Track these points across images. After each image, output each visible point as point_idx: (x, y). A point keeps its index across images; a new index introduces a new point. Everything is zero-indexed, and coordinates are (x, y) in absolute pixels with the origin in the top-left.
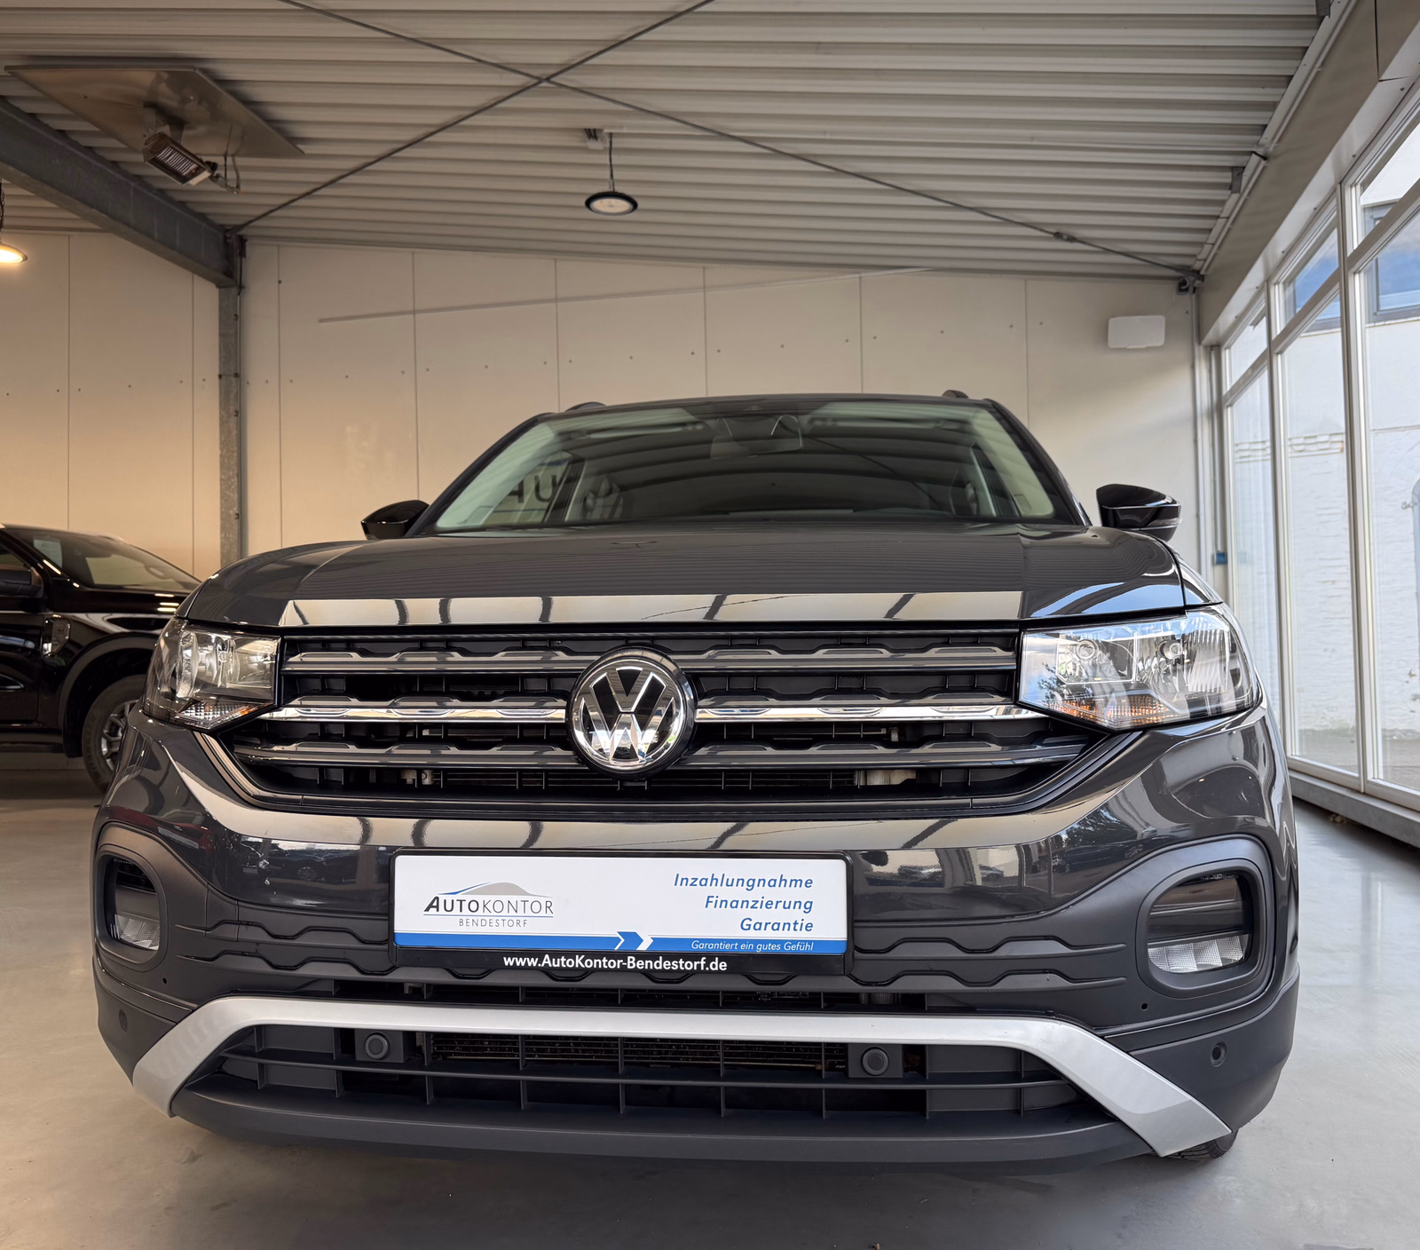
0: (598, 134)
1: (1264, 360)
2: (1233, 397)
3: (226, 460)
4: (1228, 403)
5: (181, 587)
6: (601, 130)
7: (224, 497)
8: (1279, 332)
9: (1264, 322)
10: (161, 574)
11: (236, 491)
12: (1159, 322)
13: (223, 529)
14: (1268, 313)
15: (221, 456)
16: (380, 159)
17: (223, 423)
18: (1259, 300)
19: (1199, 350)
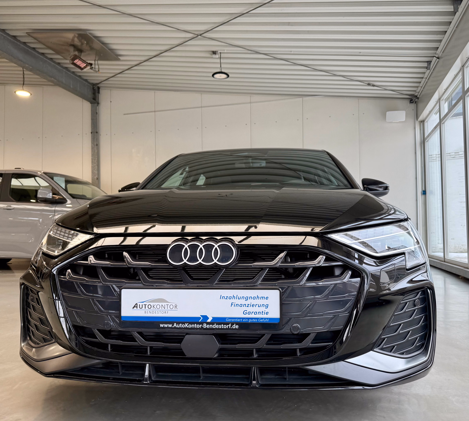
0: (216, 53)
1: (438, 126)
2: (428, 138)
3: (94, 161)
4: (426, 141)
6: (217, 51)
7: (93, 172)
8: (443, 116)
9: (438, 114)
11: (97, 170)
12: (404, 112)
14: (439, 110)
15: (92, 159)
16: (145, 61)
17: (92, 148)
18: (437, 106)
19: (417, 123)
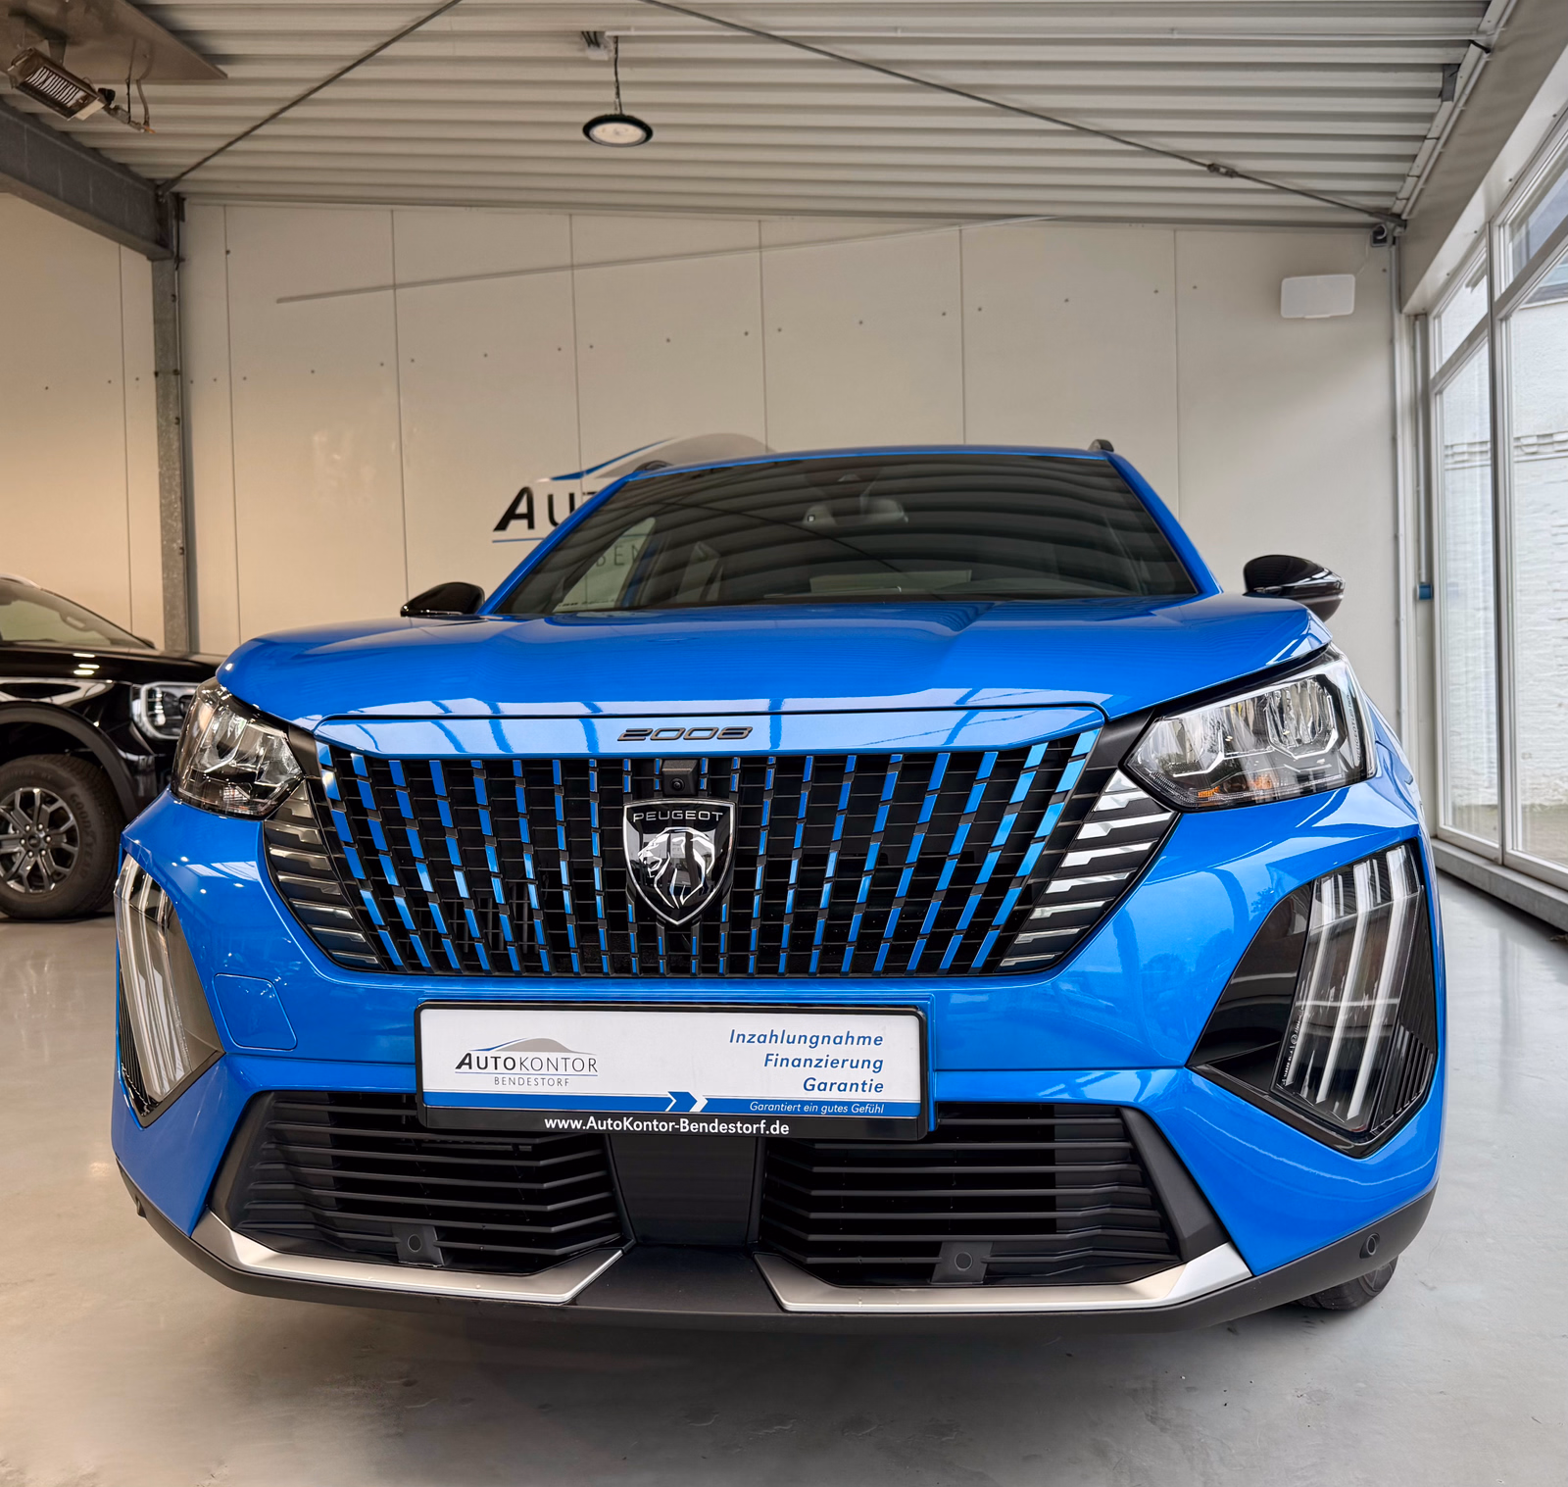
1: (1483, 331)
2: (1443, 381)
3: (167, 481)
4: (1436, 388)
5: (108, 642)
7: (165, 527)
8: (1503, 290)
9: (1484, 283)
10: (81, 625)
11: (180, 518)
12: (1349, 281)
13: (166, 567)
15: (160, 474)
17: (162, 433)
18: (1477, 252)
19: (1400, 320)
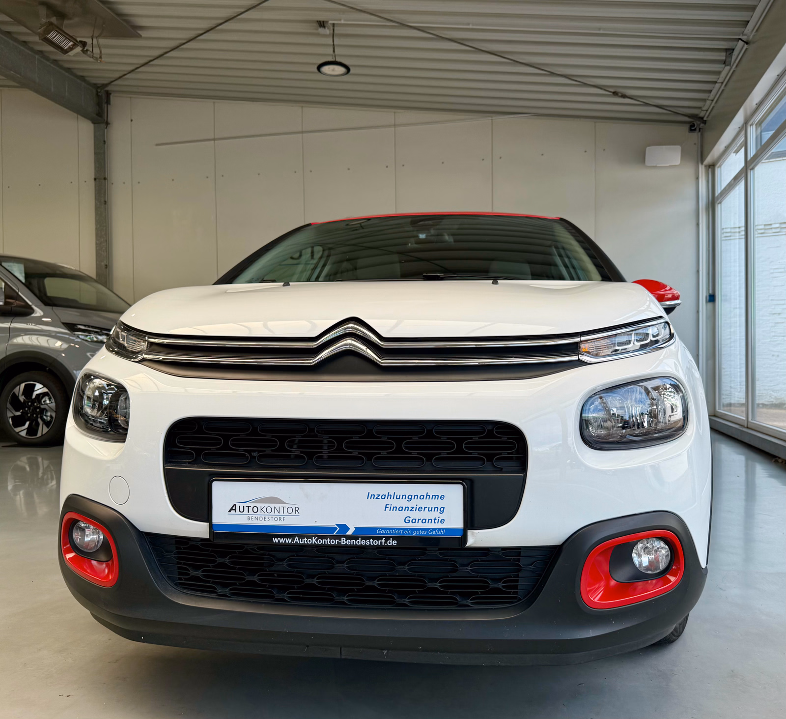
0: (325, 24)
2: (723, 197)
3: (100, 231)
4: (718, 202)
6: (327, 22)
7: (98, 254)
8: (752, 156)
11: (105, 251)
13: (98, 275)
14: (745, 144)
15: (96, 229)
16: (190, 40)
17: (97, 208)
18: (740, 136)
19: (702, 168)
